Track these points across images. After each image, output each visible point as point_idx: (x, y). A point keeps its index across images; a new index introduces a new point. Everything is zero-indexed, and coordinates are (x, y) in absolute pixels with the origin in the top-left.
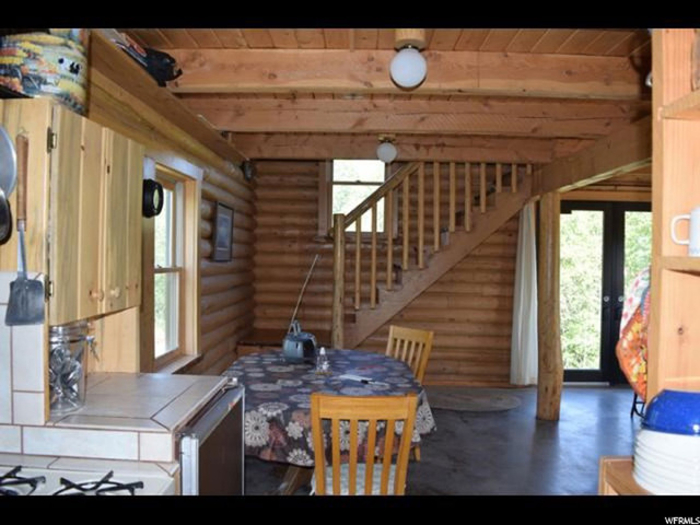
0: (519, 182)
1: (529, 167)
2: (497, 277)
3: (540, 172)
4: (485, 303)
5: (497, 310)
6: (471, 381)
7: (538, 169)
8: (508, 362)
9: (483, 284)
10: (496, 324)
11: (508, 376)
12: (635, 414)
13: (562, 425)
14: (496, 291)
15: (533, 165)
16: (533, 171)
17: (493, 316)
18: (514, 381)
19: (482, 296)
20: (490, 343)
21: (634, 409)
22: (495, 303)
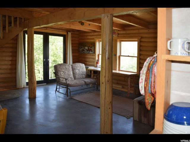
0: (20, 23)
1: (23, 19)
2: (11, 54)
3: (27, 21)
4: (6, 63)
5: (11, 65)
6: (3, 89)
7: (26, 20)
8: (16, 81)
9: (5, 56)
10: (11, 69)
11: (16, 86)
12: (56, 91)
13: (37, 99)
14: (10, 59)
15: (24, 19)
16: (24, 21)
17: (9, 67)
18: (18, 87)
19: (5, 60)
20: (8, 76)
21: (56, 90)
22: (10, 63)
